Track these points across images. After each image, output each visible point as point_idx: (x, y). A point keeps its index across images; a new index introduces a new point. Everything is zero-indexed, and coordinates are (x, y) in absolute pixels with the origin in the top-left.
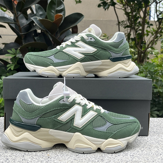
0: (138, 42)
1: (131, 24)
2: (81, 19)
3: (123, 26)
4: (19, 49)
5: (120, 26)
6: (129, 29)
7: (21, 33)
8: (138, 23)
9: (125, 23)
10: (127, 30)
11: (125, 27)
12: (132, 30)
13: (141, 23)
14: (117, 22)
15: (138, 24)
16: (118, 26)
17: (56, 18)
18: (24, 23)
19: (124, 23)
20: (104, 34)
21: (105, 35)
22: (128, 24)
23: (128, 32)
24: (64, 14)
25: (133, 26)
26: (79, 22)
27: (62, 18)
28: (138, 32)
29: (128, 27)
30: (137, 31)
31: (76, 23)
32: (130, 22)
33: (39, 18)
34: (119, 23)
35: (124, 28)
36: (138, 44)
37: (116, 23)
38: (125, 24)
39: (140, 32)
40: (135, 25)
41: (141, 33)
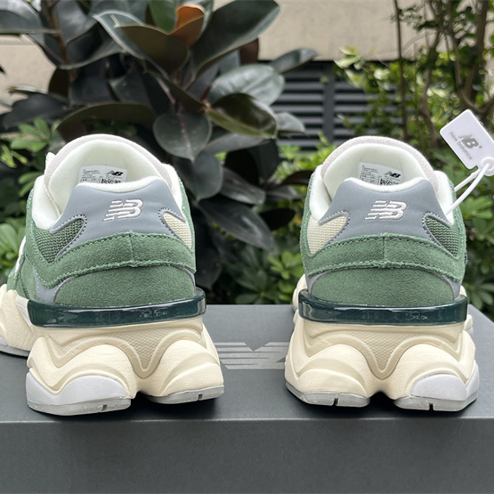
0: (464, 80)
1: (440, 16)
3: (413, 24)
5: (404, 24)
6: (432, 34)
8: (462, 12)
9: (421, 12)
10: (427, 35)
11: (419, 28)
12: (442, 36)
13: (474, 11)
14: (392, 11)
15: (463, 16)
16: (395, 24)
18: (74, 27)
19: (414, 13)
20: (347, 48)
21: (352, 50)
22: (430, 17)
23: (427, 42)
25: (445, 24)
28: (462, 44)
29: (428, 25)
30: (458, 42)
32: (434, 6)
34: (399, 12)
35: (415, 31)
36: (462, 86)
37: (389, 15)
38: (420, 17)
39: (471, 42)
40: (452, 21)
41: (473, 48)
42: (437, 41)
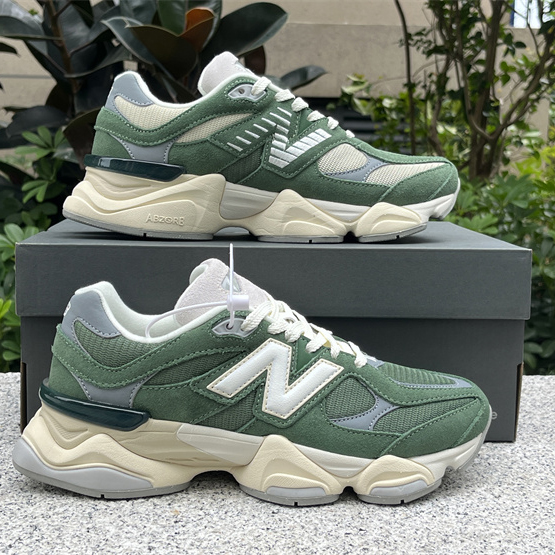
0: (474, 106)
1: (450, 41)
2: (276, 24)
3: (422, 48)
4: (65, 131)
5: (413, 50)
6: (442, 58)
7: (69, 72)
8: (472, 38)
9: (430, 37)
10: (436, 62)
11: (429, 53)
12: (453, 63)
13: (484, 37)
14: (402, 36)
15: (472, 42)
16: (404, 47)
17: (188, 22)
18: (78, 39)
19: (424, 38)
20: (355, 75)
21: (360, 78)
22: (440, 42)
23: (437, 68)
24: (218, 9)
25: (455, 50)
26: (268, 36)
27: (212, 20)
28: (472, 71)
29: (437, 50)
30: (469, 67)
31: (261, 39)
32: (444, 33)
33: (131, 23)
34: (408, 36)
35: (425, 56)
36: (472, 111)
37: (399, 39)
38: (430, 42)
39: (481, 69)
40: (463, 45)
41: (483, 74)
42: (447, 67)
